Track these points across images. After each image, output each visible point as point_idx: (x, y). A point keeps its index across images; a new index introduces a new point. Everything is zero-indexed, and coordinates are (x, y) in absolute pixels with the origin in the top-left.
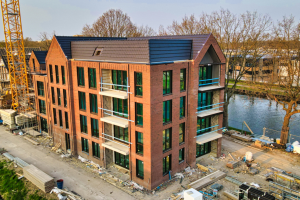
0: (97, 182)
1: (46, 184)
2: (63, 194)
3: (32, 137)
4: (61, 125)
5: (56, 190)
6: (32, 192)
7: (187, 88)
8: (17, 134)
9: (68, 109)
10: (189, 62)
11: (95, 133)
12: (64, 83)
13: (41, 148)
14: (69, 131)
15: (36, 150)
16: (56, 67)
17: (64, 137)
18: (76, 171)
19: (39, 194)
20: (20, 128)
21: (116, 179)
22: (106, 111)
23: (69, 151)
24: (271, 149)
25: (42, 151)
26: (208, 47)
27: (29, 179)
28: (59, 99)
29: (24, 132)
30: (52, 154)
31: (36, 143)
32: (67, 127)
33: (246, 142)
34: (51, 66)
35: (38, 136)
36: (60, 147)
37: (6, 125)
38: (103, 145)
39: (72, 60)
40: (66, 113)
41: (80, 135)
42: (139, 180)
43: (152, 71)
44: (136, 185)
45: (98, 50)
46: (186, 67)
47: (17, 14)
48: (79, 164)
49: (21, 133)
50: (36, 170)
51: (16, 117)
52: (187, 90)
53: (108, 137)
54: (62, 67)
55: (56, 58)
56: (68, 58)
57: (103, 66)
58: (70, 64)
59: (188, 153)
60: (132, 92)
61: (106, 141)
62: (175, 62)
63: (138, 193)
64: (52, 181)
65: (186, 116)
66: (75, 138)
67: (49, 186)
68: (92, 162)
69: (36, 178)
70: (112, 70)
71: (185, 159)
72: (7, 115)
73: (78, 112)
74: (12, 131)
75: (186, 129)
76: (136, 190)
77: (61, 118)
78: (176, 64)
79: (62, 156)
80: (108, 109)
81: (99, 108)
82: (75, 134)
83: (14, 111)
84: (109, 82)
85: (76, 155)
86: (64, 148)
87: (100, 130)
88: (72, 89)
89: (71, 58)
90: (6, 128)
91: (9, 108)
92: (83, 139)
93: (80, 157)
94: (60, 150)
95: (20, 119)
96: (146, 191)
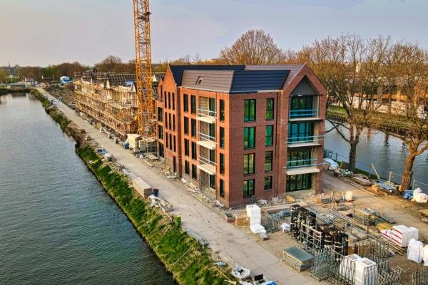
0: (187, 197)
1: (145, 190)
2: (156, 200)
3: (150, 160)
4: (171, 149)
5: (152, 197)
6: (136, 198)
7: (275, 117)
8: (138, 157)
9: (175, 134)
10: (277, 93)
11: (194, 157)
12: (174, 109)
13: (154, 169)
14: (176, 154)
15: (150, 171)
16: (169, 93)
17: (172, 159)
18: (175, 188)
19: (140, 199)
20: (141, 152)
21: (205, 197)
22: (203, 136)
23: (176, 174)
24: (386, 194)
25: (154, 171)
26: (302, 77)
27: (135, 188)
28: (170, 124)
29: (144, 156)
30: (161, 175)
31: (151, 165)
32: (175, 151)
33: (364, 185)
34: (165, 93)
35: (154, 160)
36: (170, 170)
37: (132, 149)
38: (199, 167)
39: (181, 87)
40: (175, 137)
41: (184, 158)
42: (222, 199)
43: (231, 99)
44: (218, 203)
45: (200, 79)
46: (275, 96)
47: (147, 42)
48: (180, 185)
49: (141, 156)
50: (141, 181)
51: (139, 141)
52: (275, 119)
53: (204, 160)
54: (173, 94)
55: (170, 85)
56: (177, 86)
57: (201, 93)
58: (178, 91)
59: (278, 183)
60: (218, 118)
61: (202, 163)
62: (259, 91)
63: (217, 208)
64: (151, 189)
65: (274, 145)
66: (180, 160)
67: (148, 192)
68: (191, 184)
69: (139, 186)
70: (210, 98)
71: (273, 188)
72: (132, 138)
73: (184, 136)
74: (135, 154)
75: (274, 158)
76: (217, 206)
77: (171, 142)
78: (261, 93)
79: (169, 177)
80: (205, 133)
81: (197, 132)
82: (180, 157)
83: (138, 136)
84: (207, 109)
85: (181, 177)
86: (172, 171)
87: (198, 152)
88: (179, 115)
89: (181, 86)
90: (131, 152)
91: (135, 133)
92: (186, 162)
93: (183, 179)
94: (168, 172)
95: (142, 143)
96: (225, 208)
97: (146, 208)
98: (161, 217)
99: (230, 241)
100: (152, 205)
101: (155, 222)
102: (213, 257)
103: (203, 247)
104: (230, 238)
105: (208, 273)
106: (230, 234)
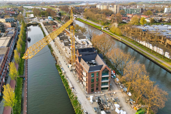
0: (80, 89)
3: (74, 74)
6: (69, 88)
7: (99, 76)
8: (71, 72)
10: (99, 71)
13: (74, 78)
18: (78, 86)
21: (84, 90)
26: (105, 68)
31: (74, 76)
32: (79, 76)
36: (78, 79)
43: (88, 74)
44: (86, 92)
50: (71, 84)
54: (79, 64)
55: (78, 61)
57: (83, 68)
60: (86, 76)
63: (85, 94)
65: (99, 81)
68: (82, 85)
69: (71, 86)
71: (98, 90)
72: (70, 66)
73: (81, 74)
75: (98, 84)
78: (95, 72)
79: (77, 81)
85: (80, 82)
89: (80, 62)
90: (70, 69)
92: (81, 79)
96: (87, 94)
97: (71, 92)
98: (74, 95)
99: (85, 104)
100: (72, 91)
101: (73, 96)
102: (81, 107)
103: (80, 105)
104: (86, 103)
105: (80, 110)
106: (86, 102)
